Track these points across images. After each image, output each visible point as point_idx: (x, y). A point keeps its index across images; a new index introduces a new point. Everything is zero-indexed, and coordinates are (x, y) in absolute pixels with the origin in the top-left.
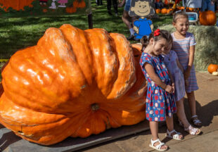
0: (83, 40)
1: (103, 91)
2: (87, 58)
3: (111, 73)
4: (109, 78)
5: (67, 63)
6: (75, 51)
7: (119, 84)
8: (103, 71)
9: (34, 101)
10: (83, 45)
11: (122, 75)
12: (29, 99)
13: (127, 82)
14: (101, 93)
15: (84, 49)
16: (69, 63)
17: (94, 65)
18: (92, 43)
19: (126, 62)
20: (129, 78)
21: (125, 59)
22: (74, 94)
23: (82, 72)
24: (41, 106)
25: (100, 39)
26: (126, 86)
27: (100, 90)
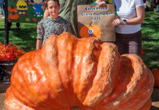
0: (70, 47)
1: (79, 96)
2: (67, 63)
3: (85, 81)
4: (84, 85)
5: (50, 67)
6: (59, 56)
7: (93, 92)
8: (79, 77)
9: (23, 96)
10: (68, 51)
11: (97, 84)
12: (20, 94)
13: (101, 92)
14: (77, 98)
15: (67, 56)
16: (51, 67)
17: (73, 71)
18: (77, 50)
19: (102, 71)
20: (104, 88)
21: (103, 68)
22: (52, 96)
23: (60, 77)
24: (28, 101)
25: (85, 48)
26: (99, 95)
27: (76, 95)
